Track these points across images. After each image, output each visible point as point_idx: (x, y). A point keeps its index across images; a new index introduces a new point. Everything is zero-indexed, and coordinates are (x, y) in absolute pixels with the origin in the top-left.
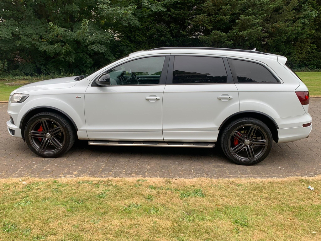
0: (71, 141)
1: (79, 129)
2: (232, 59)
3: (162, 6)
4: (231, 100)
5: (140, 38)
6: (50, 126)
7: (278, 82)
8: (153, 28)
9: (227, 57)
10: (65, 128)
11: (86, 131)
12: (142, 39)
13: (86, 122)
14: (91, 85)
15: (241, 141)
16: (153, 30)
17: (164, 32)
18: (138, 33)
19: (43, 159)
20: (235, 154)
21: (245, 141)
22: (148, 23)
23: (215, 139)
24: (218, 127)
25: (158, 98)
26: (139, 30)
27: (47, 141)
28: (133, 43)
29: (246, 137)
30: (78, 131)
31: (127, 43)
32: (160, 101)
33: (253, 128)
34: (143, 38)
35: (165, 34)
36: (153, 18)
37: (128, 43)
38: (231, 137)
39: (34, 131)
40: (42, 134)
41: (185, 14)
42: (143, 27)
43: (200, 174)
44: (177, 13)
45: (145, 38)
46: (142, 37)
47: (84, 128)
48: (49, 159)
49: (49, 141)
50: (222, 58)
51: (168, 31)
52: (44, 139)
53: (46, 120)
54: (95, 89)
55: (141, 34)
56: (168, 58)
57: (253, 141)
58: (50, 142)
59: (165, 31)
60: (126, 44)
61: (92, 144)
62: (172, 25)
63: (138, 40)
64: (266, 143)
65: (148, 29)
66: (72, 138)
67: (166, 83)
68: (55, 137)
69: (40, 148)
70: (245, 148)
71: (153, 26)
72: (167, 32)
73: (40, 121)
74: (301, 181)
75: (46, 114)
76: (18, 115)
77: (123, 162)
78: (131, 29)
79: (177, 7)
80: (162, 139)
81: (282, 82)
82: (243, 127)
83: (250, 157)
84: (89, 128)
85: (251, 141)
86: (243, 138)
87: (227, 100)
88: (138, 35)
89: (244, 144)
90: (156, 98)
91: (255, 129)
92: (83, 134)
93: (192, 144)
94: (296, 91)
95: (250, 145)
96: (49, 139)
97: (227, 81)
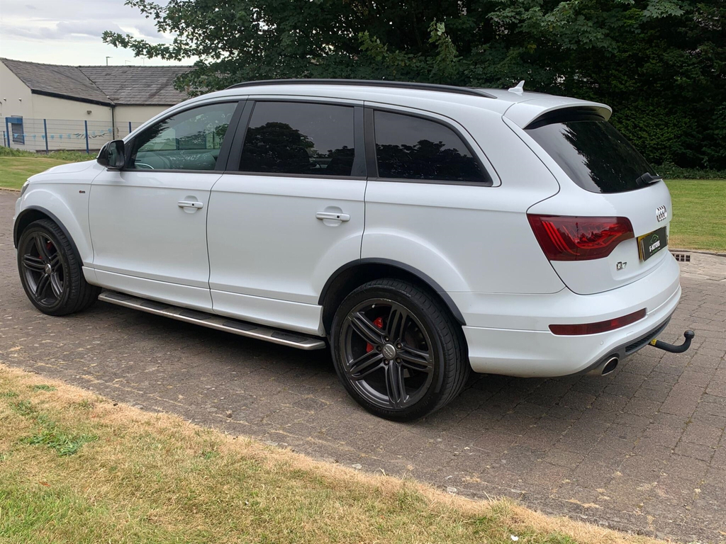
1: (84, 261)
4: (346, 224)
5: (621, 83)
7: (484, 180)
8: (653, 58)
10: (64, 255)
11: (94, 267)
13: (93, 249)
15: (375, 346)
16: (651, 66)
18: (616, 70)
20: (358, 380)
21: (383, 345)
22: (642, 45)
23: (314, 326)
25: (200, 204)
27: (46, 279)
28: (605, 97)
29: (385, 337)
30: (83, 265)
31: (589, 97)
32: (203, 213)
34: (627, 84)
35: (687, 71)
36: (653, 32)
37: (593, 98)
38: (345, 327)
39: (31, 255)
40: (40, 263)
42: (627, 54)
46: (626, 81)
47: (90, 260)
49: (49, 280)
50: (351, 106)
52: (42, 275)
55: (624, 75)
59: (685, 62)
61: (102, 297)
63: (617, 90)
64: (430, 363)
65: (641, 61)
67: (226, 168)
68: (57, 272)
69: (37, 290)
70: (384, 368)
71: (653, 53)
72: (689, 65)
73: (34, 237)
75: (41, 224)
78: (600, 63)
80: (210, 308)
81: (496, 181)
82: (373, 306)
83: (392, 395)
84: (98, 262)
85: (399, 351)
86: (379, 336)
87: (335, 223)
88: (615, 76)
89: (381, 356)
90: (193, 205)
91: (401, 314)
92: (90, 274)
93: (272, 332)
94: (531, 211)
95: (396, 359)
96: (49, 276)
97: (352, 172)
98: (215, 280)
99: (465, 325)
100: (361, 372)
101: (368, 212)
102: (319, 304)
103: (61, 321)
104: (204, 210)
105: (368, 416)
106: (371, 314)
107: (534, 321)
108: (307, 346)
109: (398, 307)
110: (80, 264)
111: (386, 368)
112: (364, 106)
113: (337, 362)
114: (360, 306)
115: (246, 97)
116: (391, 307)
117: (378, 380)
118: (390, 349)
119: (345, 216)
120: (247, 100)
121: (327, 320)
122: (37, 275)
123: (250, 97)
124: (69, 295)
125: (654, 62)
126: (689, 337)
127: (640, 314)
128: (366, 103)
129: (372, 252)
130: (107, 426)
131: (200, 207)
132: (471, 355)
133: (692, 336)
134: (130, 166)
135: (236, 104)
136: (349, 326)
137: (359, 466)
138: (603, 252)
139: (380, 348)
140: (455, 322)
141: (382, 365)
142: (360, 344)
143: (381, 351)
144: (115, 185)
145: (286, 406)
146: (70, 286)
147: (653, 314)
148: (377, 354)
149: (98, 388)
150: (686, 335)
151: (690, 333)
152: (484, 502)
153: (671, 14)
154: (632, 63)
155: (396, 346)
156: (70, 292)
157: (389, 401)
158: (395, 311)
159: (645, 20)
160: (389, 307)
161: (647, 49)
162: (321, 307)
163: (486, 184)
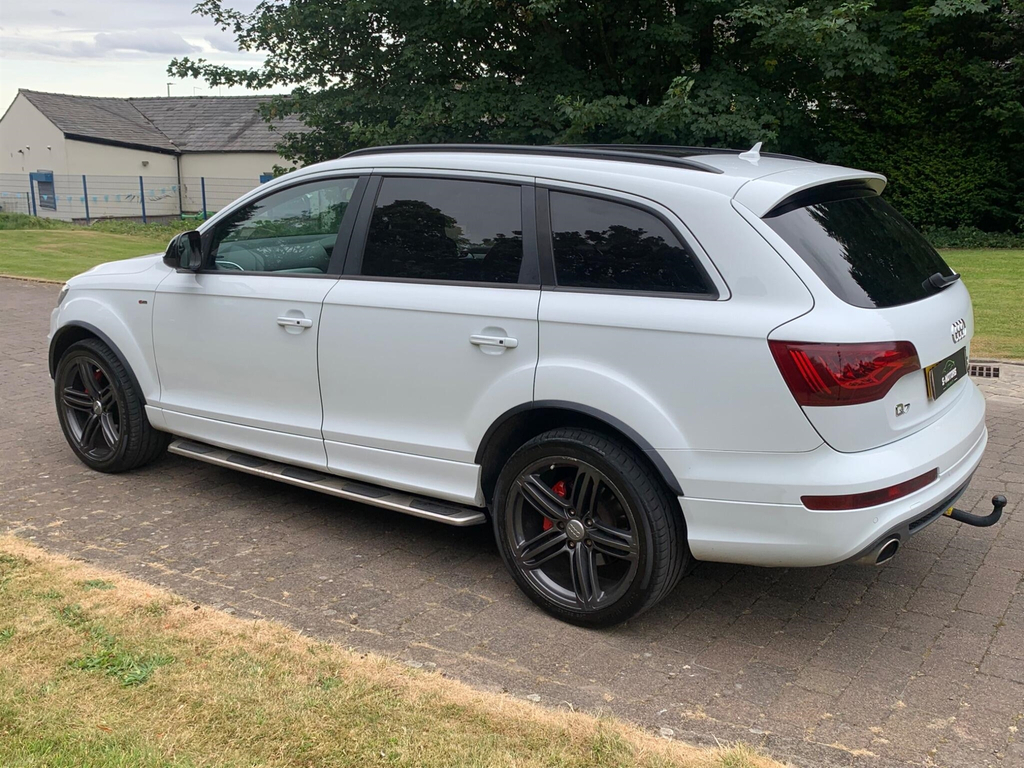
1: (148, 398)
2: (552, 189)
4: (512, 352)
5: (898, 113)
11: (161, 405)
13: (160, 382)
15: (555, 521)
16: (945, 85)
17: (991, 85)
18: (892, 95)
20: (533, 569)
22: (928, 58)
23: (469, 493)
24: (474, 450)
25: (308, 321)
28: (875, 132)
30: (146, 404)
31: (853, 132)
32: (313, 335)
34: (907, 114)
35: (997, 94)
36: (944, 38)
37: (858, 134)
38: (512, 495)
39: (74, 388)
40: (86, 400)
42: (907, 73)
46: (906, 110)
47: (156, 396)
52: (90, 416)
55: (903, 101)
58: (101, 426)
59: (998, 81)
60: (850, 135)
63: (892, 123)
64: (633, 547)
65: (926, 80)
69: (83, 438)
70: (568, 553)
71: (946, 69)
72: (1003, 85)
73: (77, 364)
75: (86, 346)
80: (325, 466)
81: (724, 294)
82: (552, 467)
83: (579, 591)
84: (166, 399)
85: (590, 530)
86: (561, 508)
87: (499, 350)
88: (889, 103)
89: (564, 535)
90: (298, 323)
91: (591, 479)
92: (155, 416)
93: (411, 499)
94: (774, 337)
95: (585, 541)
96: (99, 417)
97: (519, 279)
98: (330, 426)
99: (682, 495)
100: (537, 557)
101: (543, 335)
102: (476, 462)
103: (117, 481)
104: (314, 329)
105: (547, 620)
106: (550, 478)
107: (779, 491)
108: (459, 520)
109: (586, 468)
110: (142, 402)
111: (572, 553)
112: (535, 185)
113: (502, 542)
114: (533, 466)
115: (370, 171)
116: (577, 469)
117: (560, 569)
118: (577, 527)
119: (510, 340)
120: (371, 174)
121: (487, 484)
122: (83, 416)
123: (376, 170)
124: (128, 444)
125: (947, 80)
126: (999, 505)
127: (930, 477)
128: (538, 181)
129: (550, 392)
130: (186, 641)
131: (307, 325)
132: (691, 536)
133: (1004, 503)
134: (209, 266)
135: (356, 181)
136: (519, 494)
137: (537, 698)
138: (876, 392)
139: (562, 525)
140: (668, 492)
141: (565, 548)
142: (534, 519)
143: (564, 529)
144: (189, 293)
145: (432, 606)
146: (128, 432)
147: (948, 474)
148: (558, 534)
149: (173, 583)
150: (995, 501)
151: (1001, 499)
152: (713, 750)
153: (970, 10)
154: (913, 84)
155: (585, 523)
156: (129, 440)
157: (577, 600)
158: (583, 475)
159: (933, 21)
160: (573, 469)
161: (936, 64)
162: (479, 466)
163: (710, 296)
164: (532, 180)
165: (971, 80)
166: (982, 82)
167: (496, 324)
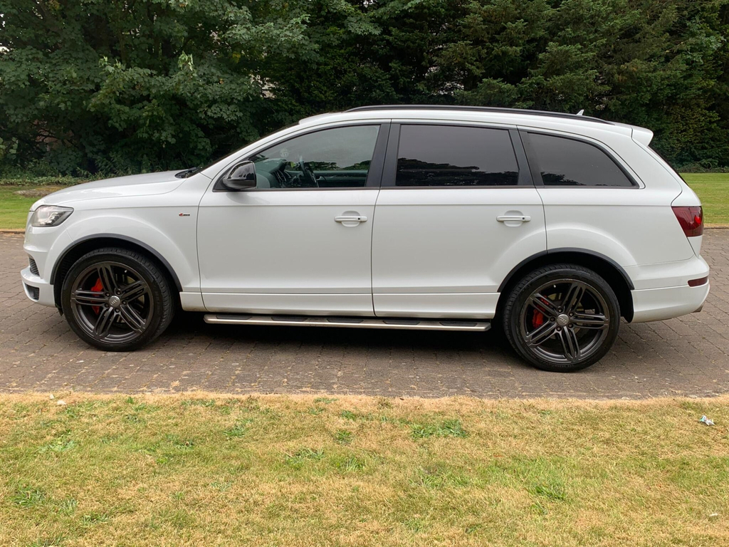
0: (165, 313)
1: (183, 286)
2: (529, 132)
3: (371, 22)
4: (526, 224)
5: (321, 93)
6: (119, 279)
7: (633, 184)
8: (350, 72)
9: (519, 127)
10: (153, 285)
11: (201, 290)
12: (326, 97)
13: (200, 272)
14: (214, 189)
15: (549, 317)
16: (351, 77)
17: (377, 81)
18: (317, 81)
19: (102, 354)
20: (536, 347)
21: (557, 316)
22: (339, 60)
23: (491, 311)
24: (498, 284)
25: (363, 218)
26: (319, 76)
27: (112, 313)
28: (304, 105)
29: (560, 309)
30: (182, 291)
31: (291, 104)
32: (368, 226)
33: (576, 287)
34: (327, 94)
35: (380, 84)
36: (350, 48)
37: (294, 106)
38: (526, 306)
39: (83, 290)
40: (101, 296)
41: (423, 39)
42: (329, 67)
43: (455, 390)
44: (404, 39)
45: (333, 93)
46: (326, 92)
47: (194, 284)
48: (116, 353)
49: (115, 314)
50: (507, 129)
51: (386, 79)
52: (105, 309)
53: (111, 266)
54: (222, 198)
55: (324, 85)
56: (385, 129)
57: (576, 317)
58: (117, 316)
59: (379, 77)
60: (290, 106)
61: (212, 320)
62: (395, 63)
63: (317, 99)
64: (606, 322)
65: (339, 73)
66: (167, 306)
67: (381, 184)
68: (129, 303)
69: (97, 328)
70: (558, 334)
71: (349, 68)
72: (382, 80)
73: (96, 269)
74: (685, 406)
75: (111, 253)
76: (46, 253)
77: (284, 361)
78: (302, 74)
79: (405, 24)
80: (371, 312)
81: (641, 185)
82: (555, 286)
84: (207, 284)
85: (571, 318)
87: (518, 224)
89: (556, 324)
90: (359, 219)
91: (581, 290)
92: (190, 300)
94: (673, 204)
95: (569, 324)
97: (519, 182)
98: (378, 284)
99: (634, 289)
100: (538, 342)
101: (547, 213)
102: (498, 291)
104: (369, 222)
106: (546, 292)
108: (481, 328)
109: (577, 284)
111: (560, 333)
112: (518, 130)
114: (541, 287)
115: (389, 121)
116: (571, 284)
117: (553, 344)
118: (563, 318)
119: (527, 217)
120: (391, 123)
123: (393, 120)
129: (555, 245)
131: (363, 220)
132: (636, 310)
135: (379, 127)
136: (529, 304)
139: (554, 318)
140: (625, 288)
141: (556, 332)
143: (556, 321)
148: (549, 325)
153: (371, 33)
154: (331, 75)
155: (569, 315)
157: (567, 358)
160: (569, 284)
162: (499, 293)
163: (635, 187)
164: (515, 127)
165: (365, 76)
166: (371, 78)
167: (514, 209)
